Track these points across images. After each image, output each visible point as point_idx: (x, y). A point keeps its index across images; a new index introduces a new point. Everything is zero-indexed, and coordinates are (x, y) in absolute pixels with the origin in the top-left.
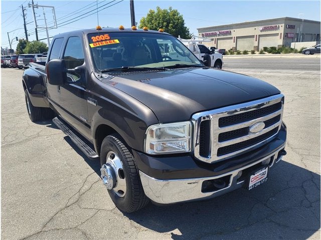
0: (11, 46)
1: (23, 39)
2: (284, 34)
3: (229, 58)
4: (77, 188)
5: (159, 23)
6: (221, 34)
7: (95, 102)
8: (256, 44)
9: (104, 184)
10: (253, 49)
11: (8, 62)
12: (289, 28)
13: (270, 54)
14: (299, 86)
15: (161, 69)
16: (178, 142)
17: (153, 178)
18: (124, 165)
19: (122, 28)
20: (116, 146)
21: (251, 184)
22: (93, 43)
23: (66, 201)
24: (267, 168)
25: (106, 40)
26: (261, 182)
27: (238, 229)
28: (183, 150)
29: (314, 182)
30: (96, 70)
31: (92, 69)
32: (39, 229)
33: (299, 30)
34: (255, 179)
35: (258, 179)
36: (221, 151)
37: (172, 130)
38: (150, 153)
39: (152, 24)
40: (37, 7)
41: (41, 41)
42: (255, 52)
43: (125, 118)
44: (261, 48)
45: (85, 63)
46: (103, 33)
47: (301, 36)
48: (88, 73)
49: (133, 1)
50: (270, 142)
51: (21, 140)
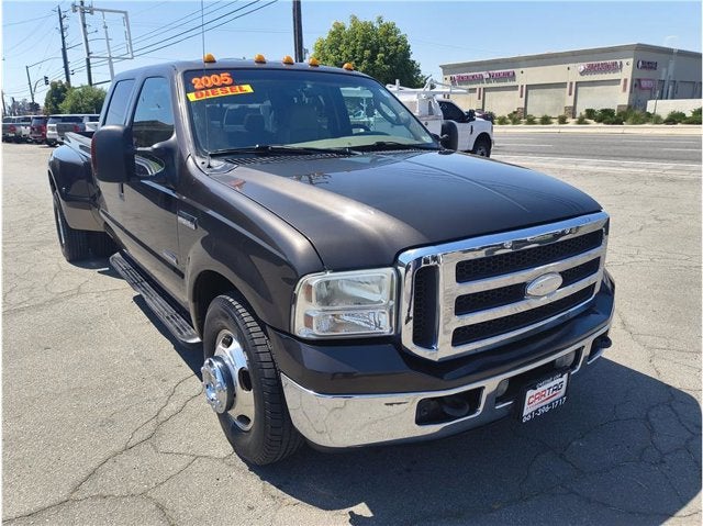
0: (32, 95)
1: (60, 82)
2: (632, 80)
3: (508, 131)
4: (154, 407)
5: (354, 51)
6: (492, 78)
7: (192, 220)
8: (569, 102)
9: (209, 402)
10: (562, 113)
11: (25, 130)
12: (644, 67)
13: (601, 125)
14: (658, 196)
15: (342, 152)
16: (365, 312)
17: (312, 392)
18: (250, 361)
19: (261, 61)
20: (234, 318)
21: (527, 410)
22: (195, 90)
23: (126, 436)
24: (565, 376)
25: (223, 86)
26: (550, 405)
27: (496, 507)
28: (378, 330)
29: (673, 410)
30: (199, 151)
31: (189, 148)
32: (62, 495)
33: (667, 72)
34: (537, 400)
35: (543, 398)
36: (460, 336)
37: (354, 286)
38: (305, 336)
39: (340, 53)
40: (91, 13)
41: (99, 86)
42: (568, 120)
43: (252, 257)
44: (581, 110)
45: (175, 135)
46: (219, 71)
47: (671, 87)
48: (181, 157)
49: (299, 3)
50: (575, 318)
51: (41, 301)
